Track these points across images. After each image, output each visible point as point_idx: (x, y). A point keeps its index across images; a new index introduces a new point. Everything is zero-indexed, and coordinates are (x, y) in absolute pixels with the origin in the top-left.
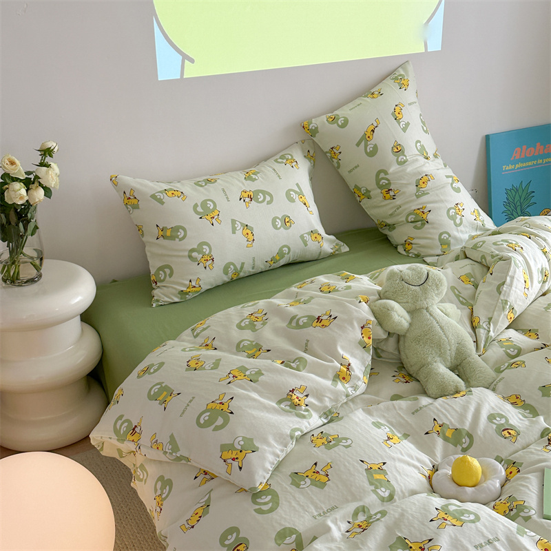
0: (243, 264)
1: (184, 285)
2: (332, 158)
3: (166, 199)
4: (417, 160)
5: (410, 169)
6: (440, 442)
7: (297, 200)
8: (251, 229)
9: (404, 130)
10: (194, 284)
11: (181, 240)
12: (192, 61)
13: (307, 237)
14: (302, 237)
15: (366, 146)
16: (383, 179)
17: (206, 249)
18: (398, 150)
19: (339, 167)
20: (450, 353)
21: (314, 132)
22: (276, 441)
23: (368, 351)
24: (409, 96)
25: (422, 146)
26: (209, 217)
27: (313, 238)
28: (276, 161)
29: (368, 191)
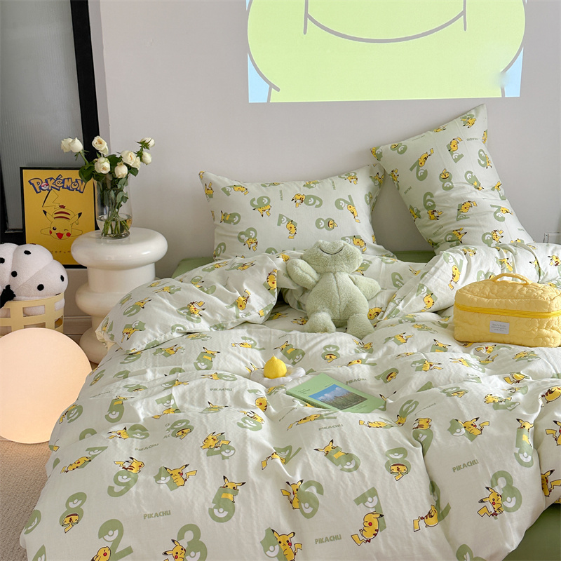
2: (393, 180)
3: (232, 192)
5: (454, 194)
6: (279, 354)
7: (345, 208)
9: (456, 161)
12: (278, 89)
13: (349, 241)
15: (418, 171)
16: (429, 200)
17: (252, 234)
18: (446, 177)
19: (398, 188)
21: (379, 157)
23: (273, 294)
24: (470, 132)
25: (474, 177)
27: (355, 242)
28: (340, 177)
29: (418, 211)
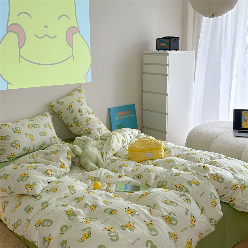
0: (30, 147)
1: (9, 155)
2: (59, 114)
3: (2, 127)
4: (86, 114)
5: (84, 117)
6: (90, 181)
7: (48, 127)
8: (33, 136)
9: (82, 105)
10: (13, 154)
11: (8, 140)
12: (11, 84)
13: (52, 139)
14: (50, 139)
15: (70, 110)
16: (76, 120)
17: (17, 142)
18: (80, 111)
19: (61, 117)
20: (94, 160)
21: (52, 107)
22: (43, 182)
23: (70, 160)
24: (83, 95)
25: (88, 110)
26: (18, 132)
27: (54, 139)
28: (40, 115)
29: (71, 124)
